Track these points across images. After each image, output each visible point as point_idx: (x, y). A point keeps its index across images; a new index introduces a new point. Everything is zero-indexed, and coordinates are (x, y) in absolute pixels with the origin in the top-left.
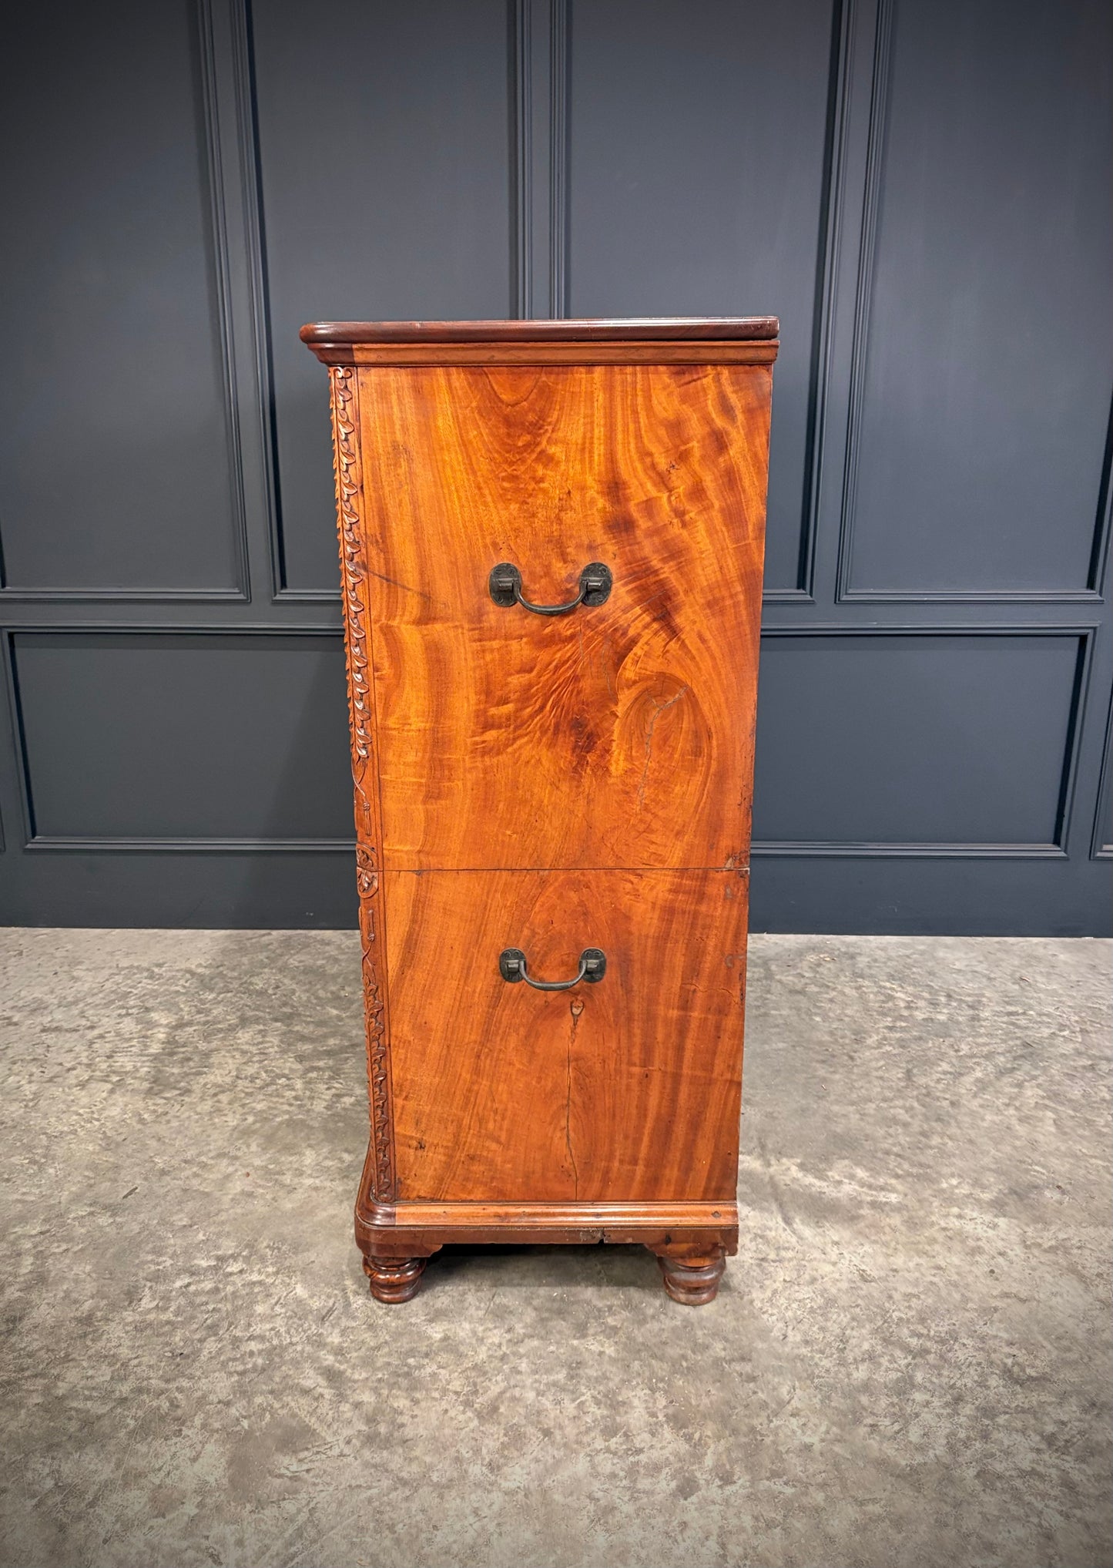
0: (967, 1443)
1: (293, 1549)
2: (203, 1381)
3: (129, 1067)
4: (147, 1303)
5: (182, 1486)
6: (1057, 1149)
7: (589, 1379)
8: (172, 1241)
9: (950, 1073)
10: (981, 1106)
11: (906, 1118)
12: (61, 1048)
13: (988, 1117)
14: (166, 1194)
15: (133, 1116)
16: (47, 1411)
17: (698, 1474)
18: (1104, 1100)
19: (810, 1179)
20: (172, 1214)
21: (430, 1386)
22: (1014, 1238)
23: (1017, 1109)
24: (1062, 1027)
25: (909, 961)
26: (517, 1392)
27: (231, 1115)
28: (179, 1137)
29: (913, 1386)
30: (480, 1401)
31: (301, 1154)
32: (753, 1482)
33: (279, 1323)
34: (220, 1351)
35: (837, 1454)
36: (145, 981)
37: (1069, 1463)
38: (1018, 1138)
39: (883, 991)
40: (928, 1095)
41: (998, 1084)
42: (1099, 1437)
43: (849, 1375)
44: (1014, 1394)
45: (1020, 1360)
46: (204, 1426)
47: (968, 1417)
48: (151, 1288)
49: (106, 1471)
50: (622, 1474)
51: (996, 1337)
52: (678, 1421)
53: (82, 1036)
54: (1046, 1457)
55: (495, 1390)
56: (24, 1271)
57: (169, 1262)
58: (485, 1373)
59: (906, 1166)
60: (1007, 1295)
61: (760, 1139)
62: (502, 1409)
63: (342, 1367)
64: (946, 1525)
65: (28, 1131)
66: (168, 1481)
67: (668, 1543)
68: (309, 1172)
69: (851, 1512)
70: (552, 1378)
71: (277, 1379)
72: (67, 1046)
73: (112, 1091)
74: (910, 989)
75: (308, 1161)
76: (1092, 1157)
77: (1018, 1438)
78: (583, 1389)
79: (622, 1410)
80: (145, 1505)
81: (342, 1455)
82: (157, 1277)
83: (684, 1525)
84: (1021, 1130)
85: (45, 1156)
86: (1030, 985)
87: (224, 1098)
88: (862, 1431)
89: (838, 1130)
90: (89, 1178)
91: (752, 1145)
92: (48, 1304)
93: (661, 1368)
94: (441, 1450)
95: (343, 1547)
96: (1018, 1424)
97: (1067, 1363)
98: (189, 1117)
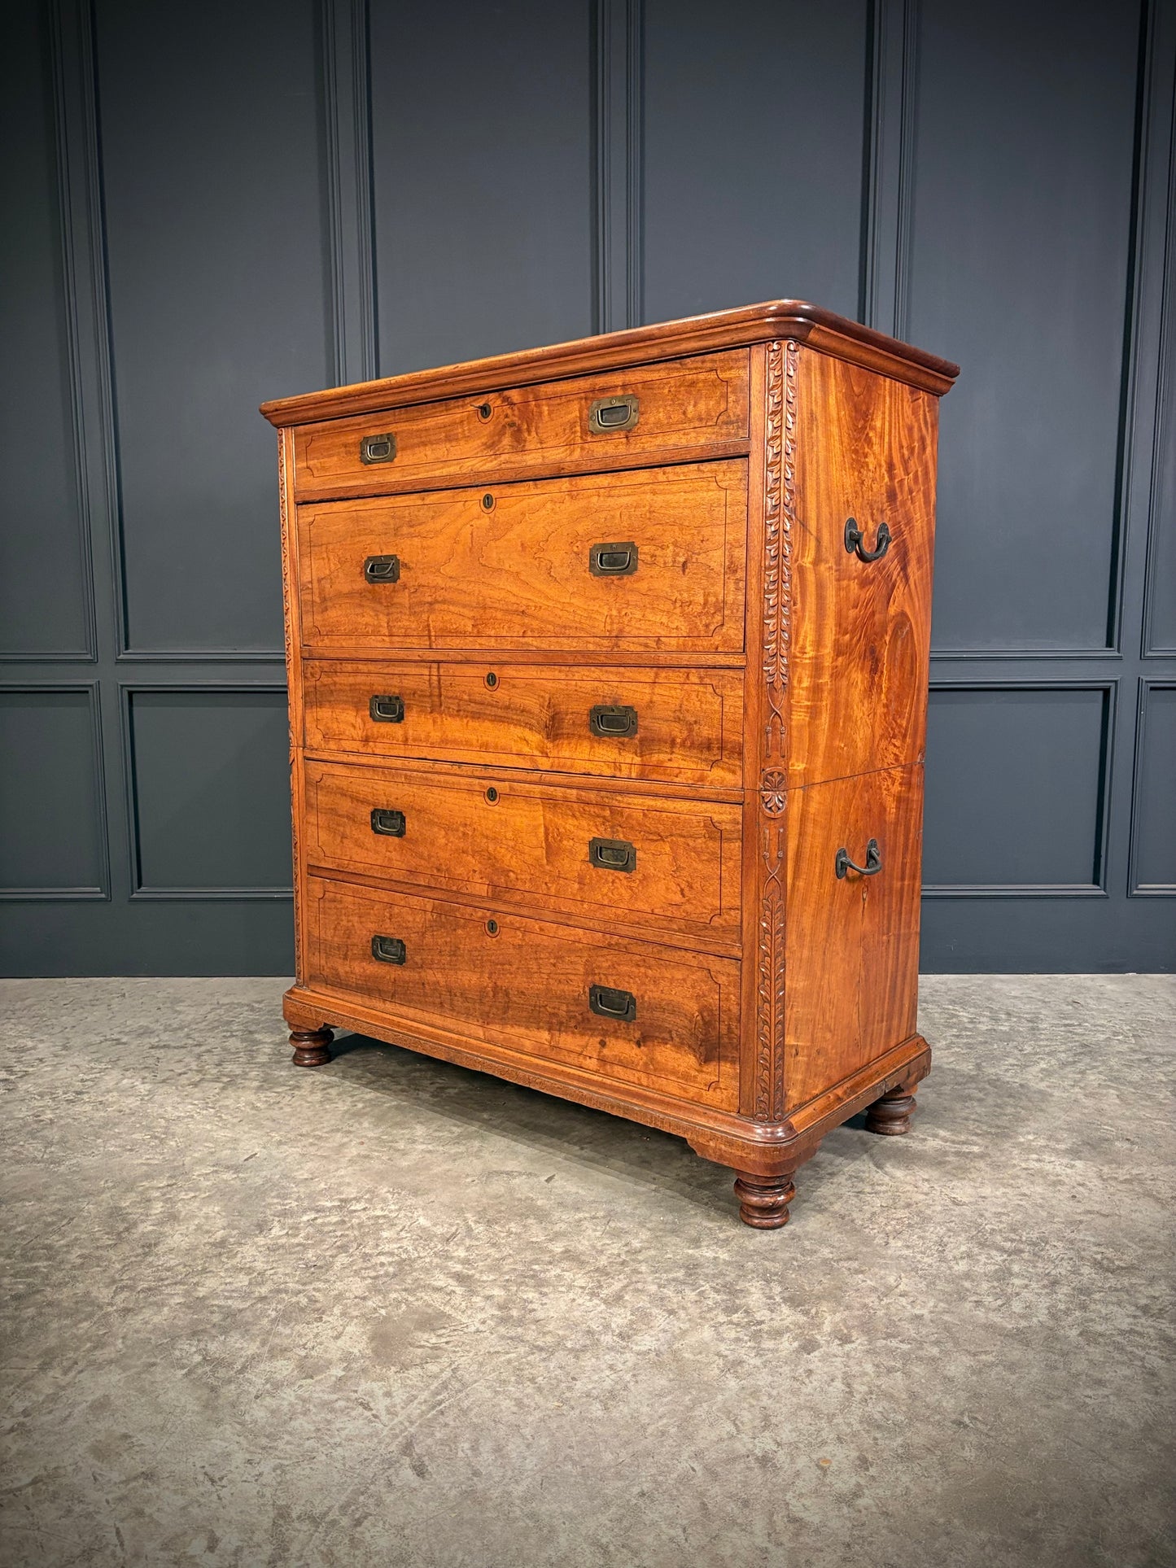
0: (1067, 1312)
1: (439, 1398)
2: (339, 1283)
3: (238, 1072)
4: (276, 1231)
5: (328, 1356)
6: (1123, 1114)
7: (707, 1275)
8: (295, 1190)
9: (1017, 1065)
10: (1049, 1087)
11: (980, 1095)
12: (171, 1059)
13: (1057, 1094)
14: (285, 1158)
15: (247, 1104)
16: (189, 1307)
17: (818, 1337)
18: (1161, 1082)
20: (293, 1171)
21: (556, 1283)
22: (1091, 1174)
23: (1082, 1088)
24: (1116, 1034)
25: (967, 991)
26: (640, 1286)
27: (340, 1103)
28: (294, 1118)
29: (1011, 1274)
30: (604, 1293)
31: (412, 1128)
32: (870, 1342)
33: (405, 1243)
34: (351, 1264)
35: (947, 1322)
36: (246, 1013)
37: (1165, 1324)
38: (1086, 1108)
39: (947, 1011)
40: (998, 1080)
41: (1062, 1072)
43: (950, 1268)
44: (1106, 1278)
45: (1109, 1256)
46: (344, 1314)
47: (1065, 1294)
48: (279, 1221)
49: (252, 1348)
50: (746, 1338)
51: (1083, 1241)
52: (794, 1301)
53: (191, 1051)
54: (1143, 1320)
55: (619, 1285)
56: (156, 1211)
57: (294, 1204)
58: (607, 1274)
59: (985, 1128)
60: (1089, 1212)
62: (627, 1297)
63: (470, 1273)
64: (1057, 1368)
65: (146, 1116)
66: (313, 1353)
67: (796, 1385)
68: (421, 1140)
69: (968, 1360)
70: (671, 1276)
71: (409, 1281)
72: (177, 1058)
73: (223, 1089)
74: (972, 1010)
75: (419, 1133)
76: (1156, 1119)
77: (1115, 1308)
78: (702, 1282)
79: (741, 1295)
80: (293, 1370)
81: (478, 1331)
82: (284, 1214)
83: (810, 1372)
84: (1088, 1102)
85: (165, 1134)
86: (1082, 1006)
87: (333, 1091)
88: (968, 1305)
90: (210, 1148)
92: (181, 1234)
93: (776, 1267)
94: (573, 1326)
95: (488, 1394)
96: (1114, 1299)
97: (1152, 1257)
98: (301, 1105)
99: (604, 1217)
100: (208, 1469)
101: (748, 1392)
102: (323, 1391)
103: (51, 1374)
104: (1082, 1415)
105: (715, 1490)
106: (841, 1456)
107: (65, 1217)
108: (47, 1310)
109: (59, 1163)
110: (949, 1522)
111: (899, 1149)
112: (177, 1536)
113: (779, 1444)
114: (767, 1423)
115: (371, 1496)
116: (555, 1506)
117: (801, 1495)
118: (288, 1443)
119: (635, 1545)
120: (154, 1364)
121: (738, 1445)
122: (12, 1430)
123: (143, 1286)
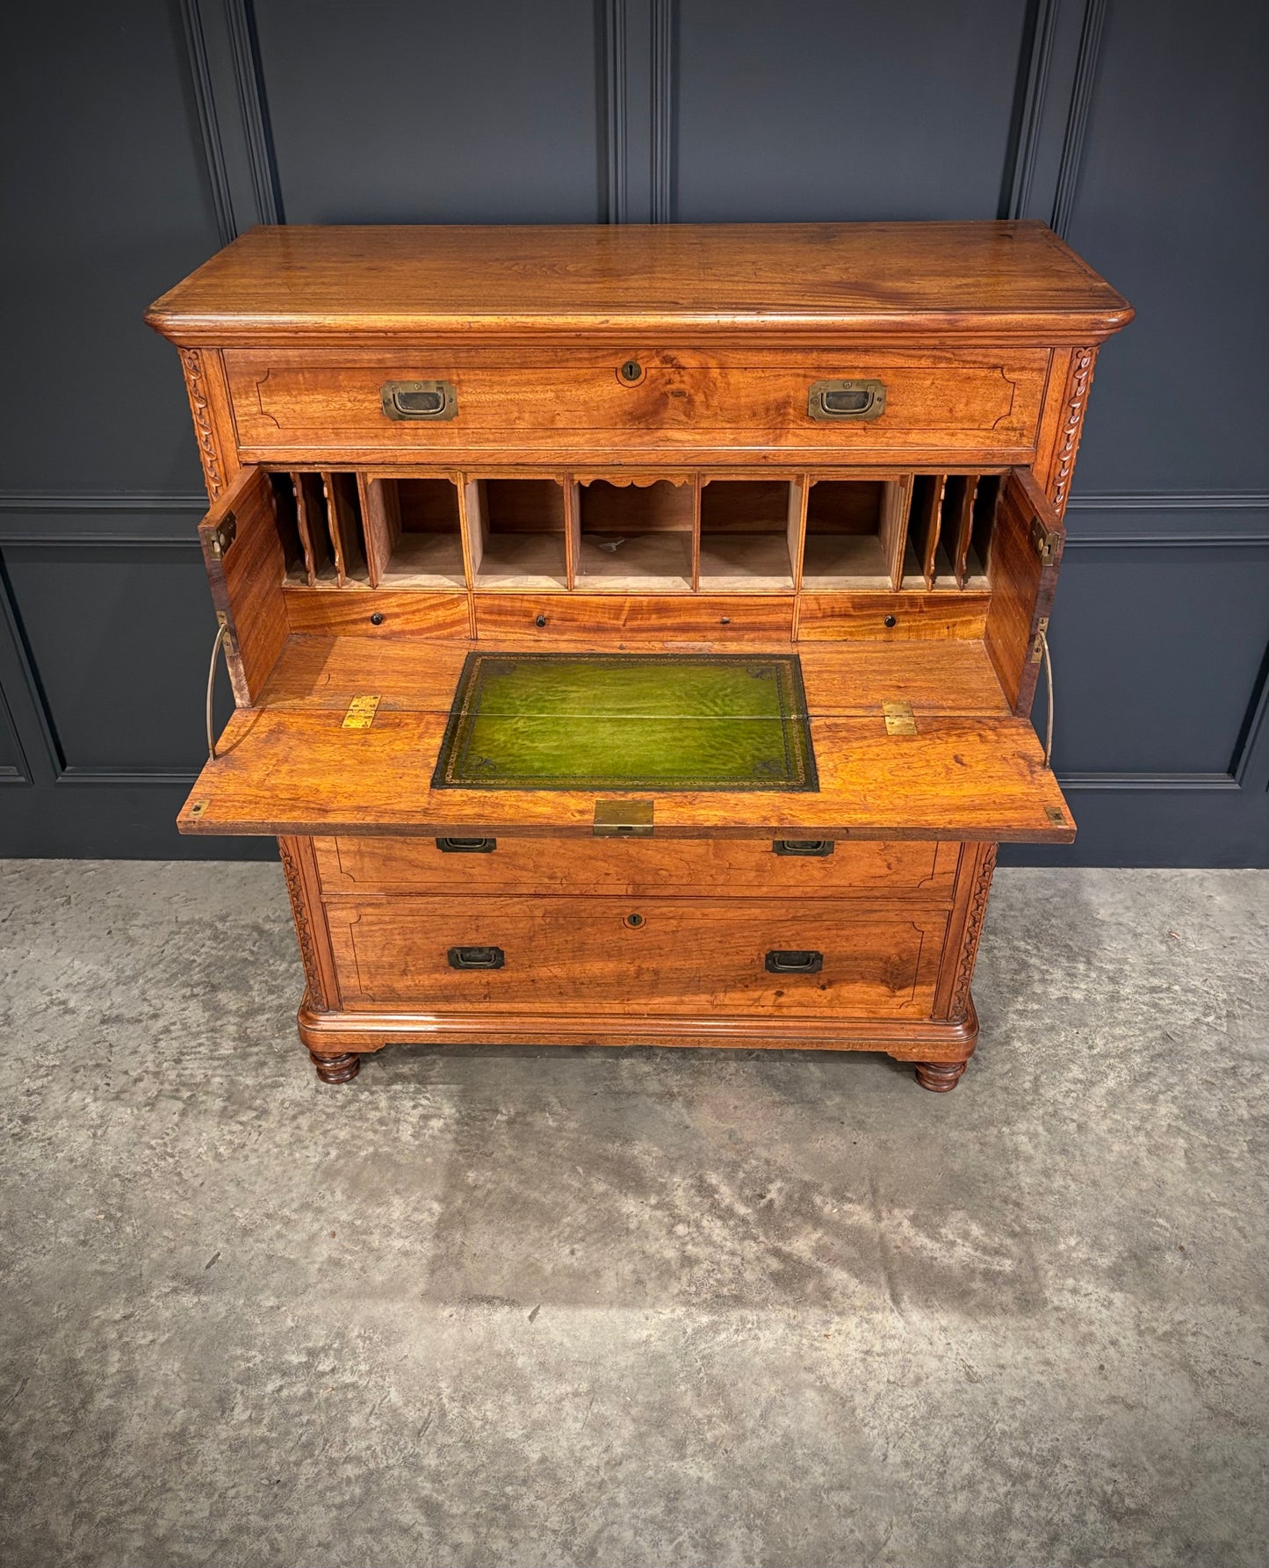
2: (302, 1516)
3: (200, 1077)
4: (240, 1414)
6: (1185, 1193)
7: (687, 1512)
8: (260, 1329)
9: (1080, 1081)
10: (1110, 1130)
11: (1029, 1148)
13: (1116, 1147)
14: (250, 1263)
15: (209, 1149)
16: (149, 1556)
18: (1242, 1120)
19: (922, 1240)
20: (258, 1291)
21: (528, 1523)
22: (1129, 1321)
23: (1147, 1134)
24: (1207, 1009)
26: (615, 1530)
27: (312, 1147)
28: (260, 1180)
29: (1010, 1521)
30: (578, 1542)
31: (388, 1204)
33: (375, 1440)
34: (317, 1478)
36: (208, 943)
38: (1145, 1178)
40: (1054, 1115)
41: (1130, 1098)
44: (1110, 1531)
45: (1121, 1487)
48: (242, 1392)
51: (1098, 1456)
55: (594, 1527)
56: (112, 1370)
57: (259, 1358)
58: (583, 1506)
59: (1024, 1220)
60: (1114, 1400)
61: (871, 1180)
62: (600, 1553)
63: (440, 1498)
68: (398, 1230)
71: (376, 1514)
72: (131, 1045)
73: (184, 1114)
75: (396, 1215)
76: (1220, 1204)
78: (681, 1527)
79: (719, 1553)
82: (249, 1378)
84: (1149, 1165)
85: (121, 1209)
86: (1179, 944)
87: (304, 1121)
89: (956, 1167)
90: (169, 1241)
91: (864, 1189)
92: (140, 1415)
98: (268, 1151)
99: (587, 1393)
123: (101, 1513)
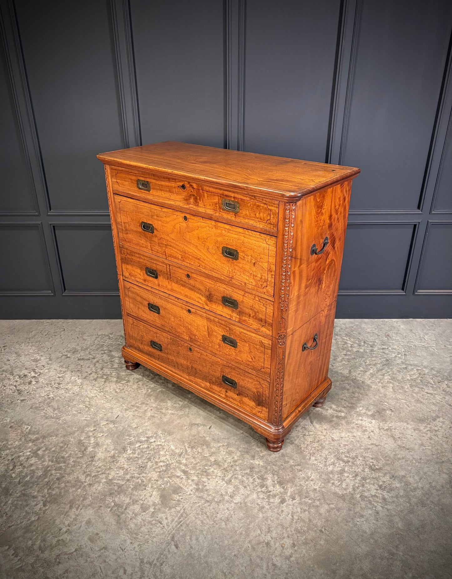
0: (358, 488)
1: (181, 520)
2: (149, 474)
3: (109, 373)
4: (129, 452)
5: (149, 504)
6: (392, 397)
7: (256, 472)
8: (133, 432)
9: (363, 371)
10: (371, 383)
11: (348, 387)
12: (86, 366)
13: (373, 387)
14: (128, 417)
15: (114, 390)
16: (108, 484)
17: (286, 497)
18: (408, 380)
20: (131, 423)
21: (212, 475)
22: (376, 426)
23: (382, 383)
24: (399, 353)
25: (352, 329)
26: (236, 476)
27: (143, 389)
28: (129, 397)
29: (344, 471)
30: (226, 478)
31: (167, 402)
32: (300, 499)
33: (168, 457)
34: (152, 466)
35: (323, 491)
36: (108, 340)
37: (385, 493)
38: (381, 393)
39: (344, 340)
40: (355, 379)
41: (377, 375)
42: (394, 486)
43: (327, 469)
44: (372, 473)
45: (374, 464)
46: (152, 487)
47: (359, 480)
48: (129, 447)
49: (127, 500)
50: (266, 498)
51: (368, 457)
52: (281, 483)
53: (92, 361)
54: (379, 491)
55: (230, 475)
56: (92, 442)
57: (133, 439)
58: (227, 471)
59: (347, 404)
60: (372, 444)
62: (233, 481)
63: (187, 470)
64: (351, 510)
65: (82, 396)
66: (145, 502)
67: (278, 516)
68: (170, 408)
69: (326, 507)
70: (245, 472)
71: (170, 473)
72: (88, 365)
73: (105, 382)
74: (352, 340)
75: (169, 405)
76: (402, 399)
77: (372, 486)
78: (254, 475)
79: (265, 480)
80: (140, 509)
81: (190, 494)
82: (131, 444)
83: (282, 511)
84: (382, 391)
85: (89, 405)
86: (391, 338)
87: (140, 383)
88: (330, 485)
90: (104, 412)
92: (101, 452)
93: (276, 468)
94: (217, 492)
95: (194, 519)
96: (372, 482)
97: (387, 464)
98: (131, 390)
99: (226, 446)
100: (121, 546)
101: (265, 518)
102: (149, 517)
103: (73, 510)
104: (355, 528)
105: (254, 554)
106: (288, 542)
107: (65, 444)
108: (67, 484)
109: (58, 418)
110: (314, 566)
111: (319, 414)
112: (116, 569)
113: (272, 538)
114: (269, 531)
115: (164, 555)
116: (212, 559)
117: (276, 556)
118: (141, 536)
119: (232, 572)
120: (101, 506)
121: (261, 538)
122: (66, 532)
123: (93, 474)
